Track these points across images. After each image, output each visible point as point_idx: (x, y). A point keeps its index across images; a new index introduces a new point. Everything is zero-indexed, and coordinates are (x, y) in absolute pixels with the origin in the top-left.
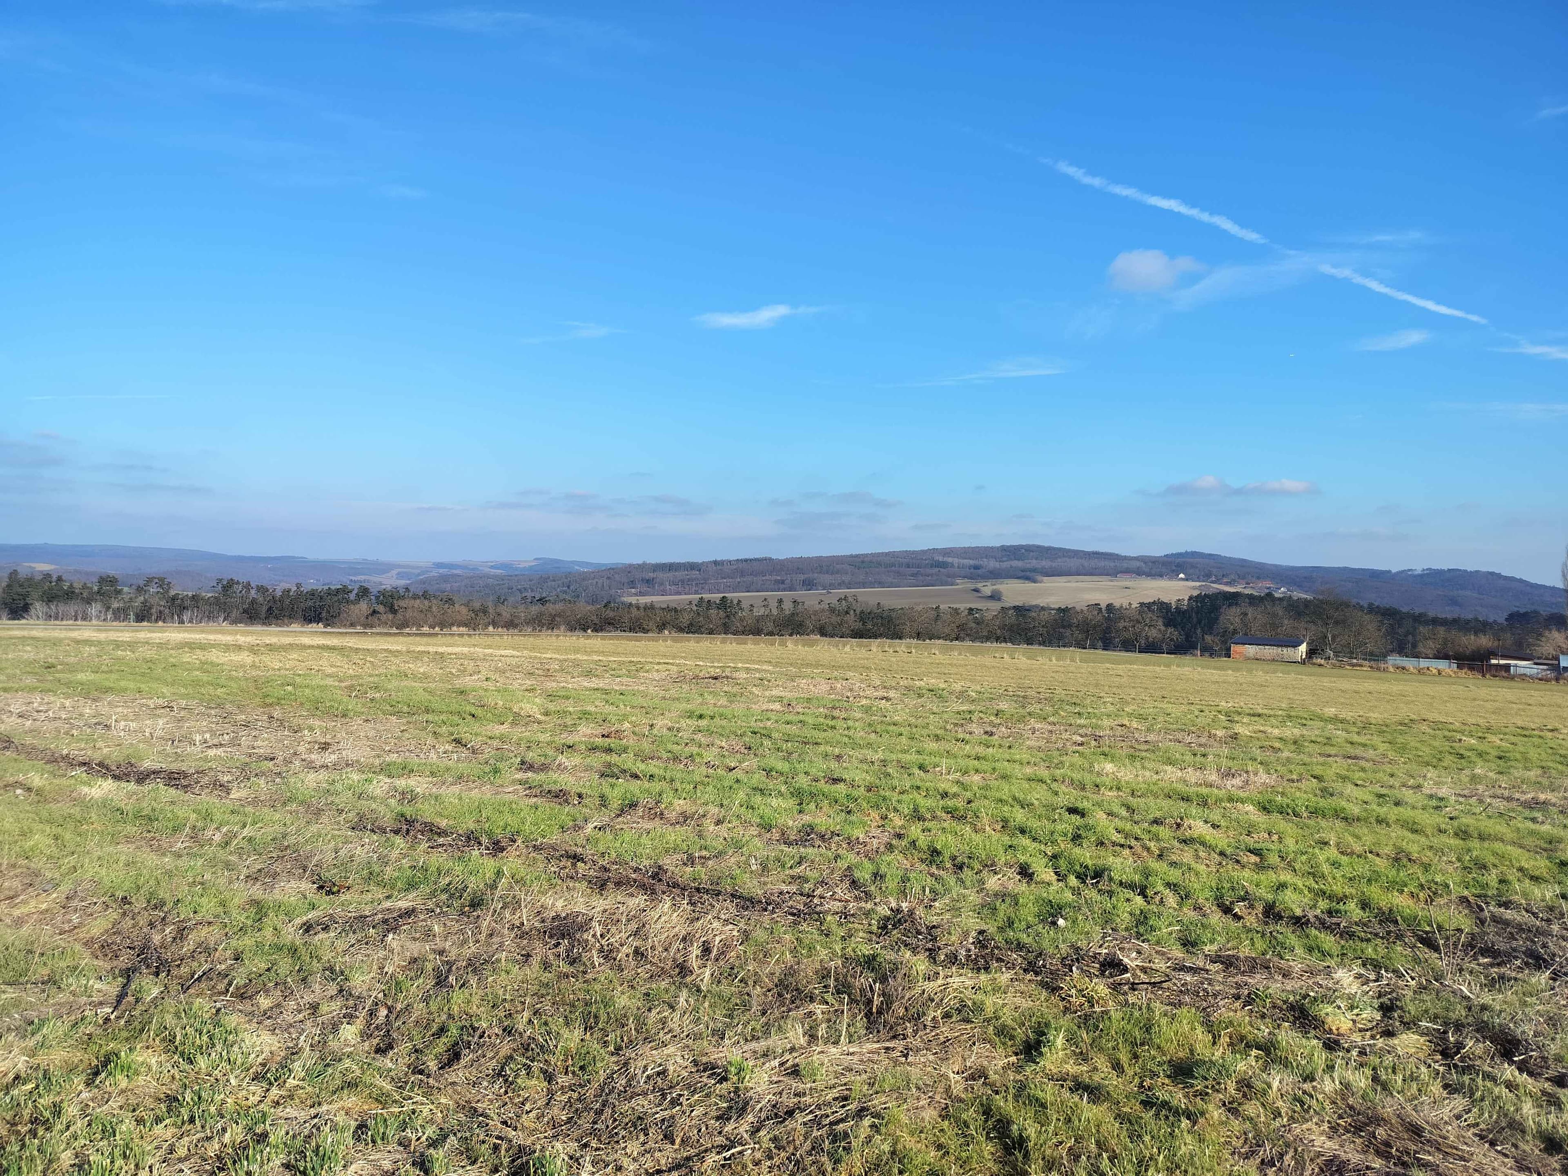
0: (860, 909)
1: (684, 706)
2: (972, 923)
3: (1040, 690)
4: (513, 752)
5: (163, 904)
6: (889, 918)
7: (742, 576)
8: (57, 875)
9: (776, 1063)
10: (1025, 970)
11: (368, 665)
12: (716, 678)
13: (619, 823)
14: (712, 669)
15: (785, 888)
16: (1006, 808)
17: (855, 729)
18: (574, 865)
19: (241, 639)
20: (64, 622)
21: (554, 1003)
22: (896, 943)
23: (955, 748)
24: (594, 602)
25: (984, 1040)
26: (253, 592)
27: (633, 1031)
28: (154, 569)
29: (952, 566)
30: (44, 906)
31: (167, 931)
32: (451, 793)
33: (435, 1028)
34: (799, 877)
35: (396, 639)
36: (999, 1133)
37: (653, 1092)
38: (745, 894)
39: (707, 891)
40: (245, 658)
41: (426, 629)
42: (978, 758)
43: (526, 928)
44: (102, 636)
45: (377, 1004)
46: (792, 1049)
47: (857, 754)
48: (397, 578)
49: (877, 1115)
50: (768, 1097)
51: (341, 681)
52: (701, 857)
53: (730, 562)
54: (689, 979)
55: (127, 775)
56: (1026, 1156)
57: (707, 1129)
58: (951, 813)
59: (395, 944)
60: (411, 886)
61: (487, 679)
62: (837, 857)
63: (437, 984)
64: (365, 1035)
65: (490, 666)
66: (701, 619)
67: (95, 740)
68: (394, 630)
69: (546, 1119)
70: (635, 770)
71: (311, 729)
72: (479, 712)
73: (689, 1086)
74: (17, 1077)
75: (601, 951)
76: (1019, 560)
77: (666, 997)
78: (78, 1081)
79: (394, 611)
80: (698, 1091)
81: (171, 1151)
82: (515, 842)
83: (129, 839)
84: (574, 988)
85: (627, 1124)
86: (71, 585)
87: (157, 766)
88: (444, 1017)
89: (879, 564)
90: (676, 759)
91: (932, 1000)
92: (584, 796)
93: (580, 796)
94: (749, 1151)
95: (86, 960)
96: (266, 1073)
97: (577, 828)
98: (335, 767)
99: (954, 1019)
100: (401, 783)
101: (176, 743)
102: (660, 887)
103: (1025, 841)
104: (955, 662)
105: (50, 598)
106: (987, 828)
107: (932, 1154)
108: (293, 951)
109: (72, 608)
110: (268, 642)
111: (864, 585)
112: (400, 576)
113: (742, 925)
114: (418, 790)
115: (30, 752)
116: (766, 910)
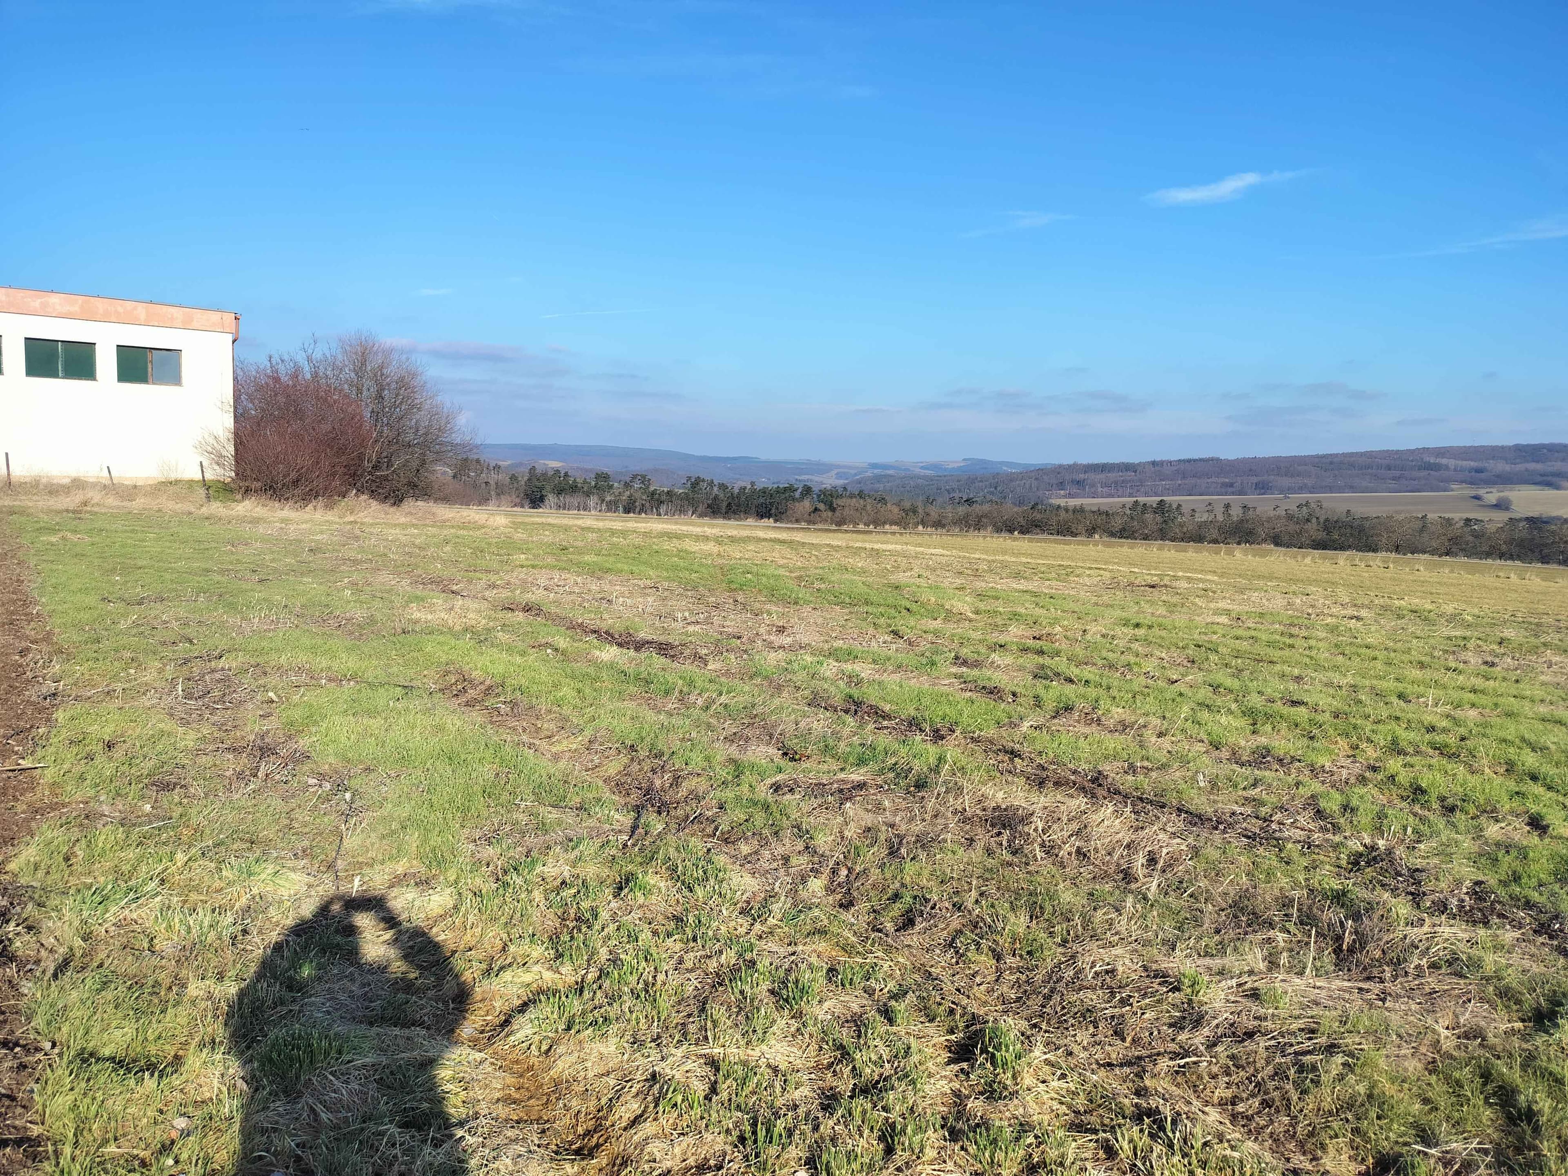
0: (1327, 840)
1: (1118, 613)
2: (1468, 873)
3: (1560, 617)
4: (946, 647)
5: (662, 754)
6: (1361, 855)
7: (1184, 478)
8: (581, 722)
9: (1234, 982)
10: (1535, 931)
11: (813, 558)
12: (1153, 587)
13: (1054, 725)
14: (1149, 577)
15: (1238, 810)
16: (1511, 750)
17: (1318, 650)
18: (1011, 760)
19: (709, 531)
20: (571, 512)
21: (998, 888)
22: (1371, 882)
23: (1447, 678)
24: (1021, 503)
25: (1481, 998)
26: (715, 489)
27: (1079, 927)
28: (636, 467)
29: (1447, 468)
30: (574, 746)
31: (666, 778)
32: (892, 680)
33: (890, 893)
34: (1254, 800)
35: (836, 535)
36: (1501, 1100)
37: (1102, 987)
38: (1192, 808)
39: (1151, 802)
40: (711, 547)
41: (861, 527)
42: (1474, 691)
43: (969, 814)
44: (601, 524)
45: (838, 864)
46: (1251, 973)
47: (1320, 676)
48: (836, 478)
49: (1351, 1055)
50: (1225, 1016)
51: (791, 572)
52: (1142, 767)
53: (1171, 462)
54: (1133, 886)
55: (628, 643)
56: (1536, 1130)
57: (1159, 1033)
58: (1439, 749)
59: (851, 813)
60: (861, 762)
61: (919, 576)
62: (1298, 784)
63: (890, 854)
64: (830, 890)
65: (921, 564)
66: (1136, 523)
67: (601, 613)
68: (834, 527)
69: (996, 994)
70: (1068, 673)
71: (769, 614)
72: (914, 607)
73: (1139, 990)
74: (563, 882)
75: (1042, 845)
76: (1538, 462)
77: (1111, 900)
78: (608, 892)
79: (833, 510)
80: (1149, 995)
81: (681, 961)
82: (954, 731)
83: (632, 698)
84: (1017, 877)
85: (1076, 1013)
86: (575, 480)
87: (650, 638)
88: (898, 885)
89: (1352, 465)
90: (1111, 666)
91: (1417, 948)
92: (1019, 695)
93: (1014, 694)
94: (1205, 1064)
95: (607, 795)
96: (750, 909)
97: (1013, 725)
98: (791, 648)
99: (1443, 971)
100: (848, 667)
101: (662, 618)
102: (1100, 792)
103: (1538, 789)
104: (1445, 580)
105: (560, 491)
106: (1487, 770)
107: (1417, 1106)
108: (766, 807)
109: (575, 500)
110: (730, 534)
111: (1331, 489)
112: (839, 476)
113: (1191, 840)
114: (863, 675)
115: (556, 620)
116: (1216, 828)
